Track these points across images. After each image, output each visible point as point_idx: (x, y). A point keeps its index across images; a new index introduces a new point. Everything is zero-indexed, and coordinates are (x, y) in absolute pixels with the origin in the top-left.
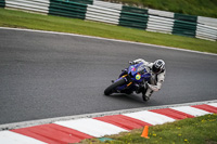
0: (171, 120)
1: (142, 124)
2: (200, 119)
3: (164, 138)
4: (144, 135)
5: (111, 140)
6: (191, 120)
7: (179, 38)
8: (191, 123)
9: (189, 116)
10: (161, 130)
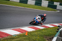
0: (34, 30)
2: (42, 30)
3: (32, 35)
4: (26, 34)
5: (16, 36)
6: (40, 30)
8: (40, 31)
9: (39, 29)
10: (31, 33)
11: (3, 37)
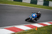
1: (36, 27)
3: (41, 30)
4: (36, 30)
7: (45, 6)
8: (47, 27)
9: (47, 25)
11: (17, 32)
